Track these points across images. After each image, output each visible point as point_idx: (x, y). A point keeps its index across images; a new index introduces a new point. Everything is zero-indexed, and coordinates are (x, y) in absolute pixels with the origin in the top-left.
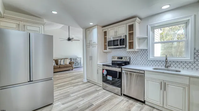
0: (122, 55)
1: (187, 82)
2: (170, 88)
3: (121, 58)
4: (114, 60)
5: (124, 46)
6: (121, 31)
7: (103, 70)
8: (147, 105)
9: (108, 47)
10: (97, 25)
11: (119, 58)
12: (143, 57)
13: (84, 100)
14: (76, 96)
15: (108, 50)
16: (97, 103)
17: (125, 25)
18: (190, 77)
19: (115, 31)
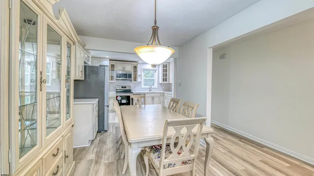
0: (126, 85)
1: (159, 95)
2: (155, 99)
5: (131, 79)
7: (117, 97)
10: (109, 58)
12: (139, 86)
15: (115, 81)
17: (131, 65)
19: (123, 66)
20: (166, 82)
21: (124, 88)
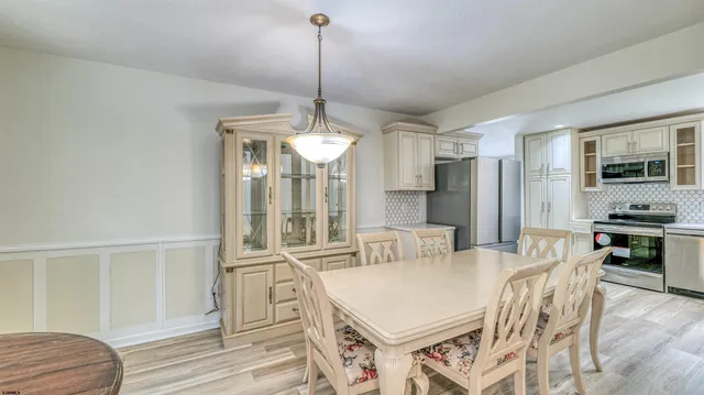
0: (649, 199)
3: (646, 207)
4: (617, 211)
6: (652, 143)
7: (596, 234)
9: (600, 180)
10: (572, 128)
11: (634, 207)
19: (629, 140)
21: (640, 209)
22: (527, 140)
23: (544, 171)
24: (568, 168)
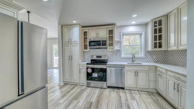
0: (101, 54)
1: (147, 69)
2: (140, 74)
3: (101, 57)
4: (93, 58)
5: (106, 47)
6: (103, 34)
7: (87, 68)
8: (126, 89)
9: (88, 47)
10: (79, 24)
11: (97, 57)
12: (117, 55)
13: (79, 101)
14: (67, 101)
15: (88, 50)
16: (94, 99)
17: (106, 29)
18: (149, 66)
19: (97, 33)
20: (160, 49)
21: (99, 58)
22: (63, 28)
23: (70, 42)
24: (78, 42)
